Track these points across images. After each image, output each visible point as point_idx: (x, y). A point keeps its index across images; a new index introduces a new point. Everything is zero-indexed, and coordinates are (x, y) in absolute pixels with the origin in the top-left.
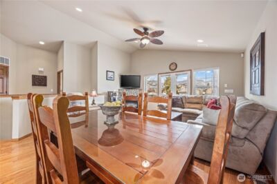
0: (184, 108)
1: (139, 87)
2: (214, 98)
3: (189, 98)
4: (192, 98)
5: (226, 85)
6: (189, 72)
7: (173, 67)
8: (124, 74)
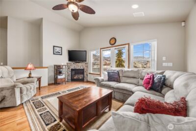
0: (120, 82)
1: (86, 61)
2: (151, 73)
3: (125, 72)
4: (128, 71)
5: (164, 59)
6: (127, 46)
7: (113, 42)
8: (71, 50)
